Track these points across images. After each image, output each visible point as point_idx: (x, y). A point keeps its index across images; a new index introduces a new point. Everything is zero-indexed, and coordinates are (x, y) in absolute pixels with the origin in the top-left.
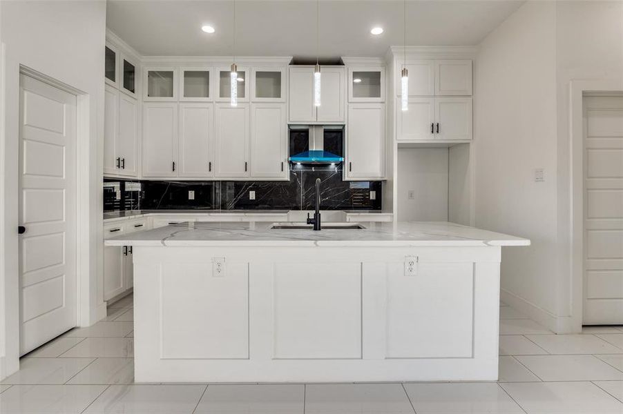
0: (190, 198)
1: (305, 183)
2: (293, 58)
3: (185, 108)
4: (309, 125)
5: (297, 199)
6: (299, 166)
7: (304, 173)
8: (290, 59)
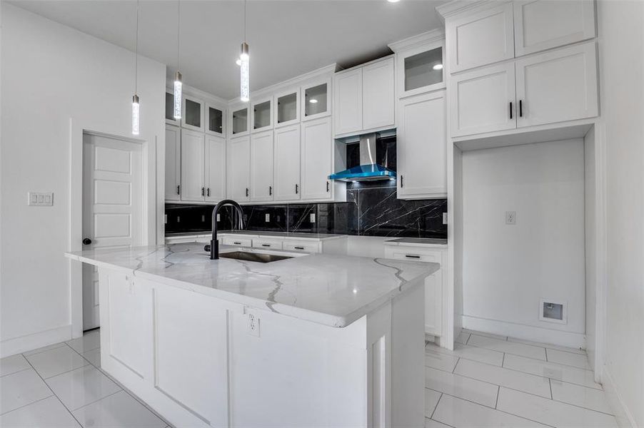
0: (267, 221)
1: (363, 204)
2: (338, 64)
3: (256, 139)
4: (360, 136)
5: (354, 223)
6: (356, 184)
7: (361, 192)
8: (333, 67)
